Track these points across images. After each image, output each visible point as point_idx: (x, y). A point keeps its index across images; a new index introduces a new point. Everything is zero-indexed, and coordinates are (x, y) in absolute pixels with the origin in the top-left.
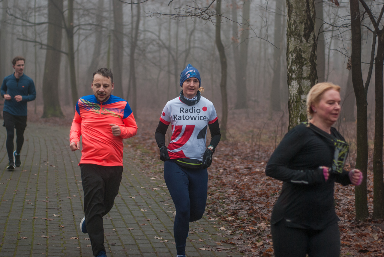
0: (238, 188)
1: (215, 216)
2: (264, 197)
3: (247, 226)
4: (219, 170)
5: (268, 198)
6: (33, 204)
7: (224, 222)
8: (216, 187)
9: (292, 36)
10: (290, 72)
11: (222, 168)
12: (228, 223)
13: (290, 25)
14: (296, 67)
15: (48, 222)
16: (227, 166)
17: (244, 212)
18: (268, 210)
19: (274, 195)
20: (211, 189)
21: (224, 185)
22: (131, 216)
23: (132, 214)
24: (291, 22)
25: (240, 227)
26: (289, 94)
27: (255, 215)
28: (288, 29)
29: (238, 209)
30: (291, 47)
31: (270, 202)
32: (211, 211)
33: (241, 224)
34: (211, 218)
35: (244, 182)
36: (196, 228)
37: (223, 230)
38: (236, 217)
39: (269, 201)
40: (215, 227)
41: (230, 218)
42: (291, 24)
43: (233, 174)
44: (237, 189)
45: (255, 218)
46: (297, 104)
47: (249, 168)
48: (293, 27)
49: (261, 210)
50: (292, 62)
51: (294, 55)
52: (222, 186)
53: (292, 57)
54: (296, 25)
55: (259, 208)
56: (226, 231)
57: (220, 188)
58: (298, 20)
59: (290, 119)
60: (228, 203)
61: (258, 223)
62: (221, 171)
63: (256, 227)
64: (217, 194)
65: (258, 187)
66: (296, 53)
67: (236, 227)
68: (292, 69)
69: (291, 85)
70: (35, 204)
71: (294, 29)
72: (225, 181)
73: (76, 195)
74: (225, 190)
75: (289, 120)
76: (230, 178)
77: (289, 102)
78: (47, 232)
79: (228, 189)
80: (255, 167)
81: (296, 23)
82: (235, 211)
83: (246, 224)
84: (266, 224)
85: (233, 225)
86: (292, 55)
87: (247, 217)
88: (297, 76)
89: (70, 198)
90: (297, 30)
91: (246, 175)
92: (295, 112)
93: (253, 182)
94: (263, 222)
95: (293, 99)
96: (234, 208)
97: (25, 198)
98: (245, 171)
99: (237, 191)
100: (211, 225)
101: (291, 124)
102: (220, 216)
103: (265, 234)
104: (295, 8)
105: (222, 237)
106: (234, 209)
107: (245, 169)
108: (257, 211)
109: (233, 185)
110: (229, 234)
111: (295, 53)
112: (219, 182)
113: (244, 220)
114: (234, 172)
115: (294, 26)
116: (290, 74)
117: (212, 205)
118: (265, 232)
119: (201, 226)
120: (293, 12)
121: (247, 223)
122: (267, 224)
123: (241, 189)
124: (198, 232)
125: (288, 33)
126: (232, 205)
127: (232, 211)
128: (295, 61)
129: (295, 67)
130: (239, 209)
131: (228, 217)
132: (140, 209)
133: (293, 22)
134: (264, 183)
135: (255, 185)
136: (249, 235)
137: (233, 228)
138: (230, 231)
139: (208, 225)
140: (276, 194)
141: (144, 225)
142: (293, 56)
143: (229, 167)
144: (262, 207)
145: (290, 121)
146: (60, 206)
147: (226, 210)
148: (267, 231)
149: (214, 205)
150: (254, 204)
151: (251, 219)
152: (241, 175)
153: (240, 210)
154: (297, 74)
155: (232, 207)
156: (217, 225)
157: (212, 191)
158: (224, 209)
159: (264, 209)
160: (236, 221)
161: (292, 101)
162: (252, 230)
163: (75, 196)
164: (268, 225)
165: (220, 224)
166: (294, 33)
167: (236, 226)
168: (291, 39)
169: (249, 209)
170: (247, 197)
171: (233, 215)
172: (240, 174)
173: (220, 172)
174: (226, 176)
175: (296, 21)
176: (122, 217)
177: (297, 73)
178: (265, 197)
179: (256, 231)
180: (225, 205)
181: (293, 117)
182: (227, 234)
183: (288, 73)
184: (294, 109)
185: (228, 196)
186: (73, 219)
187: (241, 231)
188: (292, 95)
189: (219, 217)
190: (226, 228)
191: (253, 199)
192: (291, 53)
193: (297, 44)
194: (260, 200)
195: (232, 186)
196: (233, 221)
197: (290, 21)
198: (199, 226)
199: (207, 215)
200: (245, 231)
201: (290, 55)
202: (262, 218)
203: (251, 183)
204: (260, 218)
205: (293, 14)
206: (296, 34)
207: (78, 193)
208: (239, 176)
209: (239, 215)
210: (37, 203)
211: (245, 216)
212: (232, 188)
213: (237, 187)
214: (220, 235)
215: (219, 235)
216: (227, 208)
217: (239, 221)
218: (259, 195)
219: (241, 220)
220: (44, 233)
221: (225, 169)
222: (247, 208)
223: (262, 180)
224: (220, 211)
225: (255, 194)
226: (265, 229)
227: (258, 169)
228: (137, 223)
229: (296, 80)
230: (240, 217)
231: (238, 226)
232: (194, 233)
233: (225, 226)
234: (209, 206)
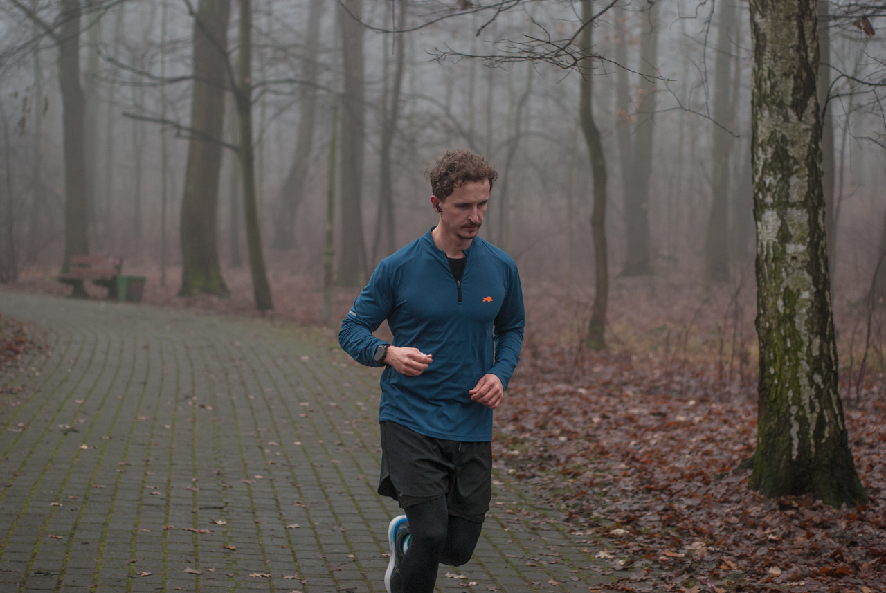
0: (637, 461)
1: (586, 525)
2: (698, 481)
3: (660, 550)
4: (590, 419)
5: (707, 483)
6: (164, 496)
7: (605, 541)
8: (586, 458)
9: (764, 105)
10: (760, 190)
11: (597, 414)
12: (617, 542)
13: (760, 80)
14: (775, 178)
15: (199, 536)
16: (609, 409)
17: (651, 516)
18: (709, 513)
19: (722, 477)
20: (573, 462)
21: (604, 453)
24: (762, 75)
25: (644, 551)
26: (758, 240)
27: (680, 525)
28: (756, 91)
29: (638, 510)
30: (762, 132)
31: (713, 495)
32: (576, 513)
33: (646, 546)
34: (574, 531)
35: (649, 446)
36: (541, 555)
37: (605, 558)
38: (634, 528)
39: (711, 492)
40: (585, 551)
41: (620, 532)
42: (763, 78)
43: (623, 427)
44: (634, 464)
45: (679, 531)
46: (776, 266)
47: (659, 414)
48: (767, 86)
49: (692, 512)
50: (765, 166)
51: (770, 151)
52: (598, 456)
53: (766, 154)
54: (773, 81)
55: (689, 507)
56: (612, 560)
57: (594, 461)
58: (780, 68)
59: (761, 300)
60: (614, 495)
61: (685, 542)
62: (596, 420)
63: (683, 551)
64: (589, 474)
65: (682, 457)
66: (774, 146)
67: (635, 551)
68: (765, 183)
69: (761, 221)
70: (168, 496)
71: (768, 90)
72: (604, 443)
73: (260, 475)
74: (607, 465)
75: (758, 302)
76: (617, 437)
77: (758, 260)
78: (197, 560)
79: (613, 463)
80: (675, 411)
81: (774, 76)
82: (631, 515)
83: (659, 546)
84: (704, 545)
85: (627, 548)
86: (765, 151)
87: (660, 529)
88: (776, 200)
89: (248, 481)
90: (776, 93)
91: (654, 430)
92: (771, 283)
93: (672, 446)
94: (698, 541)
95: (768, 252)
96: (630, 506)
97: (144, 482)
98: (653, 422)
99: (635, 467)
100: (576, 546)
101: (762, 312)
102: (598, 526)
103: (703, 569)
104: (772, 42)
105: (603, 575)
106: (628, 508)
107: (652, 417)
108: (683, 515)
109: (624, 452)
110: (619, 568)
111: (771, 147)
112: (592, 445)
113: (652, 536)
114: (625, 424)
115: (768, 82)
116: (760, 196)
117: (578, 500)
118: (704, 565)
119: (552, 549)
120: (768, 49)
121: (660, 544)
122: (708, 546)
123: (643, 463)
124: (546, 563)
125: (755, 100)
126: (625, 500)
127: (624, 514)
128: (771, 164)
129: (772, 178)
130: (641, 509)
131: (615, 529)
133: (766, 74)
134: (696, 449)
135: (677, 453)
136: (667, 571)
137: (628, 553)
138: (622, 562)
139: (569, 547)
140: (728, 474)
142: (768, 153)
143: (615, 412)
144: (694, 504)
145: (760, 304)
146: (226, 500)
147: (611, 512)
148: (708, 562)
149: (581, 500)
150: (675, 497)
151: (669, 534)
152: (643, 430)
153: (642, 511)
154: (776, 196)
155: (624, 505)
156: (590, 546)
157: (575, 468)
158: (605, 510)
159: (698, 509)
160: (635, 538)
161: (764, 258)
162: (672, 559)
163: (258, 477)
164: (711, 548)
165: (597, 545)
166: (769, 100)
167: (635, 548)
168: (761, 114)
169: (665, 510)
170: (658, 483)
171: (627, 523)
172: (640, 427)
173: (593, 423)
174: (608, 433)
175: (775, 70)
176: (369, 526)
177: (775, 192)
178: (701, 481)
179: (682, 562)
180: (608, 501)
181: (767, 295)
182: (614, 569)
183: (754, 191)
184: (770, 276)
185: (615, 480)
186: (255, 531)
187: (647, 562)
188: (765, 243)
189: (595, 529)
190: (611, 554)
191: (673, 487)
192: (761, 145)
193: (777, 125)
194: (689, 489)
195: (623, 455)
196: (628, 538)
197: (761, 72)
198: (549, 549)
199: (567, 524)
200: (656, 562)
201: (760, 152)
202: (695, 530)
203: (667, 449)
204: (692, 532)
205: (767, 55)
206: (773, 102)
207: (265, 469)
208: (639, 434)
209: (641, 523)
210: (172, 493)
211: (654, 527)
212: (622, 461)
213: (634, 459)
214: (598, 569)
215: (594, 569)
216: (613, 508)
217: (640, 538)
218: (687, 477)
219: (647, 534)
220: (189, 562)
221: (604, 417)
222: (660, 508)
223: (691, 443)
224: (595, 514)
225: (678, 475)
226: (702, 557)
227: (683, 415)
229: (773, 210)
230: (643, 529)
231: (641, 550)
232: (537, 565)
233: (608, 549)
234: (571, 503)
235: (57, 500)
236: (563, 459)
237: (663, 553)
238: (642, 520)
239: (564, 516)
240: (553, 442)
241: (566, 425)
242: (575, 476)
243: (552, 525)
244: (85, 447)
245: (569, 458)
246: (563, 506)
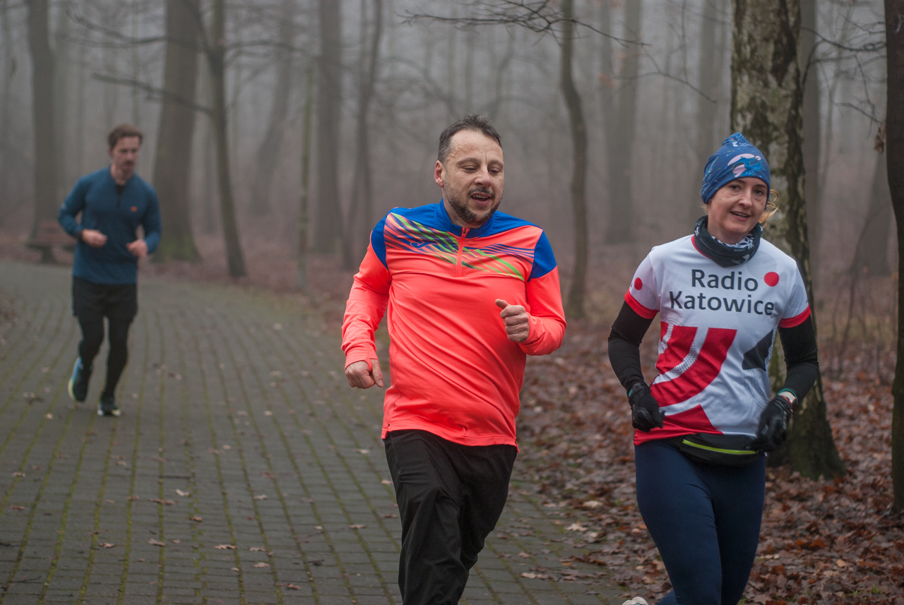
0: (613, 432)
1: (559, 496)
3: (633, 522)
4: (567, 389)
6: (130, 466)
7: (579, 513)
8: (562, 429)
9: (744, 70)
11: (574, 385)
12: (590, 515)
13: (740, 44)
15: (165, 508)
16: (587, 379)
17: (625, 488)
20: (548, 433)
21: (579, 424)
22: (359, 496)
23: (361, 491)
24: (742, 39)
25: (617, 523)
28: (736, 55)
29: (612, 482)
30: (741, 98)
32: (550, 485)
33: (619, 518)
34: (547, 503)
36: (513, 527)
37: (578, 531)
38: (608, 500)
40: (557, 523)
41: (594, 504)
42: (743, 43)
43: (600, 398)
44: (609, 435)
48: (747, 51)
51: (749, 117)
52: (574, 426)
53: (745, 120)
54: (753, 45)
56: (584, 532)
57: (569, 432)
58: (760, 33)
60: (588, 466)
62: (573, 390)
64: (564, 445)
66: (753, 112)
67: (608, 524)
70: (134, 466)
71: (748, 55)
72: (580, 414)
73: (229, 445)
74: (582, 436)
76: (594, 409)
78: (161, 532)
79: (588, 434)
81: (754, 40)
82: (606, 487)
83: (632, 518)
85: (600, 520)
86: (744, 117)
89: (217, 452)
90: (756, 58)
96: (604, 478)
97: (109, 452)
99: (610, 438)
100: (549, 519)
102: (571, 498)
104: (752, 6)
105: (575, 547)
106: (602, 480)
109: (600, 423)
110: (591, 540)
111: (750, 112)
112: (568, 416)
113: (626, 508)
114: (603, 395)
115: (748, 47)
117: (552, 471)
119: (524, 521)
120: (748, 13)
121: (634, 516)
124: (517, 535)
125: (735, 65)
126: (599, 472)
127: (598, 486)
128: (750, 130)
130: (616, 481)
131: (588, 501)
132: (381, 480)
133: (746, 38)
136: (640, 543)
137: (600, 526)
138: (594, 535)
139: (541, 519)
141: (390, 517)
142: (747, 119)
143: (592, 382)
146: (193, 471)
147: (585, 484)
149: (555, 471)
153: (616, 483)
155: (598, 477)
156: (564, 519)
157: (550, 439)
158: (579, 482)
160: (608, 510)
163: (226, 447)
165: (570, 518)
166: (749, 64)
167: (609, 521)
168: (741, 79)
171: (601, 495)
173: (569, 393)
174: (585, 404)
175: (755, 35)
176: (338, 498)
180: (582, 472)
182: (586, 542)
185: (590, 451)
186: (221, 502)
187: (620, 534)
189: (568, 501)
190: (584, 526)
192: (741, 111)
193: (757, 91)
195: (599, 426)
196: (601, 510)
197: (740, 36)
198: (521, 521)
199: (540, 496)
200: (629, 534)
201: (739, 118)
205: (747, 19)
206: (753, 67)
207: (234, 439)
208: (616, 404)
209: (616, 495)
210: (138, 464)
211: (628, 499)
212: (598, 431)
213: (610, 430)
214: (570, 542)
215: (565, 542)
216: (586, 479)
217: (614, 511)
219: (620, 507)
220: (154, 533)
221: (581, 387)
224: (569, 486)
228: (374, 513)
230: (616, 501)
231: (614, 523)
232: (508, 537)
233: (582, 521)
234: (545, 474)
235: (20, 470)
236: (537, 430)
237: (636, 525)
238: (616, 493)
239: (537, 488)
240: (528, 413)
241: (543, 396)
242: (550, 447)
243: (525, 497)
244: (49, 416)
245: (544, 429)
246: (537, 478)
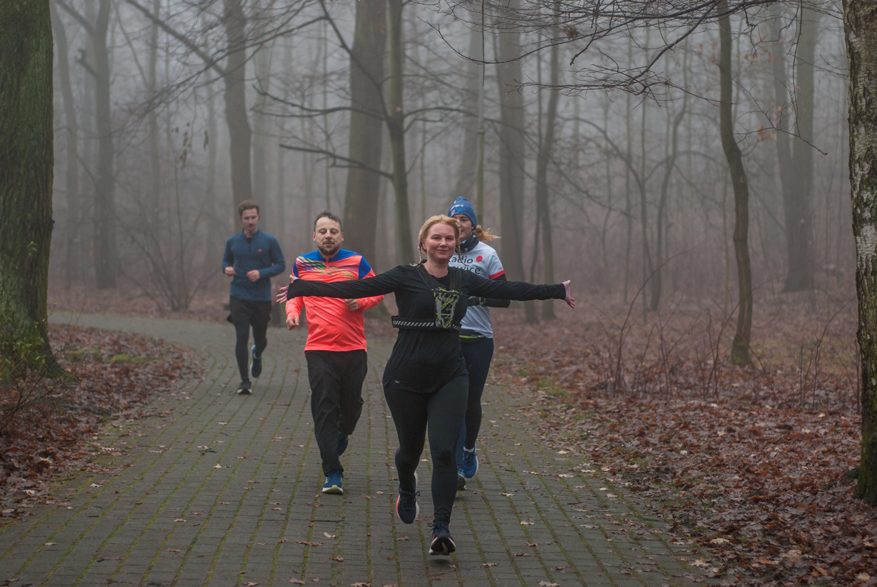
0: (752, 472)
1: (689, 535)
2: (806, 491)
3: (755, 558)
4: (716, 433)
5: (815, 494)
6: (284, 511)
7: (704, 550)
8: (702, 471)
9: (860, 122)
10: (858, 205)
11: (724, 428)
12: (715, 551)
13: (856, 98)
14: (872, 194)
15: (310, 549)
16: (738, 423)
17: (755, 526)
18: (811, 522)
19: (830, 487)
20: (690, 474)
21: (721, 465)
22: (497, 536)
23: (499, 531)
24: (858, 92)
25: (738, 558)
26: (857, 256)
27: (780, 534)
28: (852, 108)
29: (743, 520)
30: (858, 149)
31: (818, 504)
32: (682, 524)
33: (741, 554)
34: (676, 541)
35: (769, 458)
36: (639, 563)
37: (701, 566)
38: (735, 537)
39: (816, 502)
40: (682, 559)
41: (720, 541)
42: (858, 96)
43: (746, 441)
44: (747, 475)
45: (779, 539)
46: (875, 278)
47: (786, 427)
48: (863, 103)
49: (796, 521)
50: (862, 182)
51: (867, 166)
52: (715, 468)
53: (863, 170)
54: (868, 98)
55: (793, 517)
56: (706, 568)
57: (709, 474)
58: (874, 86)
59: (861, 313)
60: (722, 506)
61: (782, 550)
62: (720, 434)
63: (778, 559)
64: (702, 486)
65: (799, 469)
66: (870, 162)
67: (729, 559)
68: (862, 198)
69: (860, 236)
70: (288, 511)
71: (864, 107)
72: (724, 456)
73: (382, 491)
74: (721, 478)
75: (859, 314)
76: (739, 450)
77: (858, 274)
78: (303, 571)
79: (728, 475)
80: (801, 423)
81: (870, 93)
82: (735, 524)
83: (755, 554)
84: (800, 552)
85: (723, 556)
86: (862, 167)
87: (760, 539)
88: (874, 215)
89: (369, 497)
90: (871, 110)
91: (776, 443)
92: (871, 296)
93: (791, 457)
94: (794, 548)
95: (867, 265)
96: (735, 516)
97: (268, 498)
98: (777, 434)
99: (748, 478)
100: (675, 555)
101: (863, 324)
102: (700, 535)
103: (792, 575)
104: (866, 60)
105: (695, 582)
106: (733, 518)
107: (778, 430)
108: (785, 524)
109: (741, 464)
110: (711, 575)
111: (868, 163)
112: (710, 458)
113: (750, 544)
114: (750, 437)
115: (864, 100)
116: (859, 211)
117: (685, 510)
118: (795, 572)
119: (650, 558)
120: (862, 68)
121: (758, 552)
122: (803, 553)
123: (758, 474)
124: (640, 571)
125: (851, 118)
126: (731, 511)
127: (727, 525)
128: (868, 180)
129: (869, 193)
130: (746, 519)
131: (715, 538)
132: (520, 522)
133: (861, 92)
134: (813, 461)
135: (794, 464)
136: (757, 578)
137: (723, 561)
138: (715, 570)
139: (668, 555)
140: (835, 484)
141: (522, 555)
142: (865, 169)
143: (741, 426)
144: (798, 514)
145: (861, 316)
146: (342, 515)
147: (715, 522)
148: (799, 569)
149: (688, 511)
150: (781, 507)
151: (768, 543)
152: (766, 442)
153: (746, 521)
154: (873, 210)
155: (729, 516)
156: (689, 555)
157: (690, 480)
158: (711, 520)
159: (802, 519)
160: (732, 547)
161: (863, 272)
162: (765, 567)
163: (379, 492)
164: (806, 556)
165: (696, 554)
166: (865, 117)
167: (731, 557)
168: (858, 131)
169: (769, 520)
170: (767, 493)
171: (728, 533)
172: (762, 440)
173: (718, 436)
174: (730, 446)
175: (869, 88)
176: (476, 538)
177: (873, 207)
178: (809, 491)
179: (774, 569)
180: (714, 511)
181: (867, 308)
182: (707, 576)
183: (853, 207)
184: (869, 289)
185: (725, 491)
186: (365, 543)
187: (740, 569)
188: (864, 257)
189: (696, 539)
190: (707, 562)
191: (782, 497)
192: (858, 161)
193: (873, 141)
194: (795, 500)
195: (739, 468)
196: (727, 547)
197: (856, 90)
198: (647, 558)
199: (670, 534)
200: (748, 569)
201: (857, 168)
202: (794, 538)
203: (785, 461)
204: (791, 540)
205: (862, 75)
206: (869, 119)
207: (387, 485)
208: (761, 446)
209: (743, 533)
210: (293, 509)
211: (755, 536)
212: (738, 472)
213: (748, 471)
214: (691, 577)
215: (688, 577)
216: (717, 518)
217: (739, 547)
218: (797, 488)
219: (745, 543)
220: (296, 573)
221: (730, 430)
222: (764, 518)
223: (812, 454)
224: (700, 524)
225: (788, 486)
226: (794, 564)
227: (808, 429)
228: (508, 551)
229: (871, 224)
230: (742, 539)
231: (735, 558)
232: (631, 573)
233: (705, 558)
234: (677, 514)
235: (182, 516)
236: (679, 472)
237: (757, 560)
238: (744, 531)
239: (669, 527)
240: (674, 455)
241: (691, 439)
242: (688, 487)
243: (657, 535)
244: (218, 466)
245: (685, 471)
246: (671, 517)
